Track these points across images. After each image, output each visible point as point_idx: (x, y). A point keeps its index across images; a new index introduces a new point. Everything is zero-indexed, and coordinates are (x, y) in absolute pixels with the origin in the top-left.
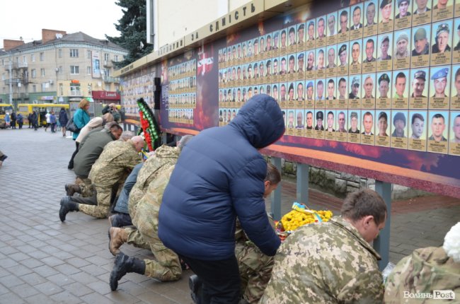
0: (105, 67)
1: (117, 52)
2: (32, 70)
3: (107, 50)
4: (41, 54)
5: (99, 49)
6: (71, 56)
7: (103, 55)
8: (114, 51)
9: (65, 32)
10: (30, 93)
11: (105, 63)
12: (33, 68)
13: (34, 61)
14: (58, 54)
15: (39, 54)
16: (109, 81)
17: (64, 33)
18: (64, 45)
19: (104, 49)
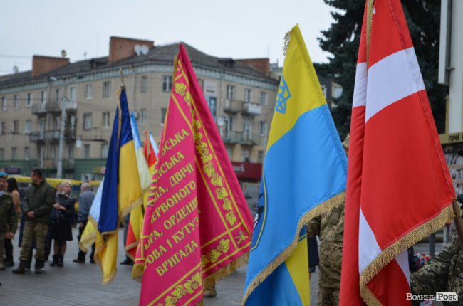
0: (227, 111)
1: (249, 82)
2: (85, 115)
3: (231, 78)
4: (106, 84)
5: (218, 75)
6: (164, 88)
7: (224, 89)
8: (244, 81)
9: (152, 43)
10: (77, 160)
11: (227, 105)
12: (87, 111)
13: (89, 98)
14: (139, 85)
15: (101, 84)
16: (233, 140)
17: (149, 44)
18: (152, 68)
19: (227, 77)
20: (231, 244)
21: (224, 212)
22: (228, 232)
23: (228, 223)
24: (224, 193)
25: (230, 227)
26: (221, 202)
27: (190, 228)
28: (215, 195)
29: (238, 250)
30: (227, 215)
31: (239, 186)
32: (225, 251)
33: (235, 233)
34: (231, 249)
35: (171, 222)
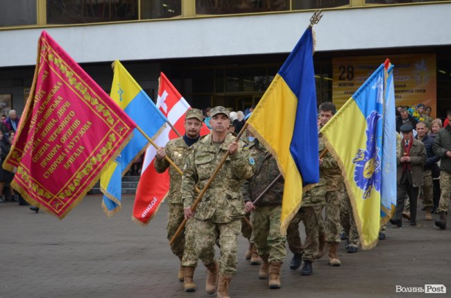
20: (116, 135)
21: (105, 118)
22: (112, 129)
23: (110, 124)
24: (101, 108)
25: (112, 126)
26: (101, 114)
27: (76, 139)
28: (96, 111)
29: (121, 138)
30: (108, 120)
32: (114, 140)
33: (116, 128)
34: (117, 138)
35: (64, 138)
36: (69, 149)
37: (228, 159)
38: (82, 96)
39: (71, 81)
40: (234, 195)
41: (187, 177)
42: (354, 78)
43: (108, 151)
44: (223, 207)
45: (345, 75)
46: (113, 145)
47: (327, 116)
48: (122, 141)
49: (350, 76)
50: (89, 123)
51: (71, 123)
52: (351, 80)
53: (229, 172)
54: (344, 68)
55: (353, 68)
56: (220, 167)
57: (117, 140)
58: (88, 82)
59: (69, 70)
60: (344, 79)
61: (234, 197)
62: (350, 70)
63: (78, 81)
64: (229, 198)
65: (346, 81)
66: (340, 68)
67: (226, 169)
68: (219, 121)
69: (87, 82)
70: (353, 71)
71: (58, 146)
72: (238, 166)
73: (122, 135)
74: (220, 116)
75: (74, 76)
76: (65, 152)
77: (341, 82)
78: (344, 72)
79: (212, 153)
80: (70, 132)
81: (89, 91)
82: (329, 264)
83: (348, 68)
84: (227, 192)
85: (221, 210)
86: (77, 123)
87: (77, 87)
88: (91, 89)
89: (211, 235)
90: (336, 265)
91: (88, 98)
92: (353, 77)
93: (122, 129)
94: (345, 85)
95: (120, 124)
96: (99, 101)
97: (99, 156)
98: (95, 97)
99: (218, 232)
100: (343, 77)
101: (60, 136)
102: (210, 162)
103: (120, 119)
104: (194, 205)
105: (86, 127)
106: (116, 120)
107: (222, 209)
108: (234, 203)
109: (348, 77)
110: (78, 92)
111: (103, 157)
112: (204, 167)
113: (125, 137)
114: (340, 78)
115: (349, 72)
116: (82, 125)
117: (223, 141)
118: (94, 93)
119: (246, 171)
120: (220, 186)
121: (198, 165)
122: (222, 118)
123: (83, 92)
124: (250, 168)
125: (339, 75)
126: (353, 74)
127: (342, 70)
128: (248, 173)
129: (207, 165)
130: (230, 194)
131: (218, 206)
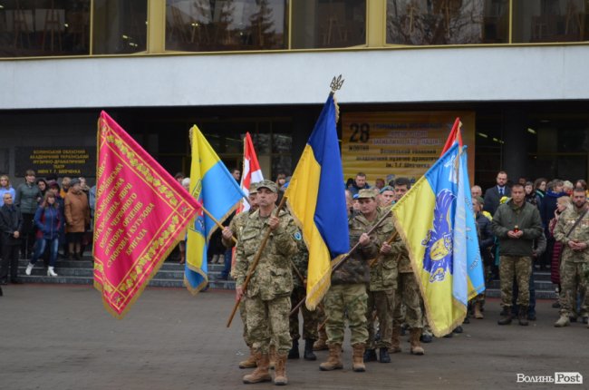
20: (179, 217)
21: (168, 200)
22: (175, 210)
23: (173, 206)
24: (163, 189)
25: (175, 207)
26: (164, 195)
27: (139, 222)
28: (159, 192)
29: (185, 219)
30: (171, 201)
31: (178, 184)
32: (177, 222)
33: (179, 210)
34: (181, 220)
35: (127, 221)
36: (131, 234)
37: (271, 234)
38: (144, 178)
39: (133, 162)
40: (280, 271)
41: (239, 255)
42: (370, 140)
43: (170, 235)
44: (268, 283)
45: (358, 135)
46: (176, 228)
47: (402, 190)
48: (186, 222)
49: (365, 137)
50: (151, 205)
51: (132, 206)
52: (365, 142)
53: (273, 248)
54: (357, 127)
55: (368, 127)
56: (265, 243)
57: (180, 222)
58: (150, 162)
59: (130, 151)
60: (356, 141)
61: (278, 274)
62: (365, 129)
63: (140, 162)
64: (273, 274)
65: (359, 144)
66: (352, 126)
67: (270, 244)
68: (263, 195)
69: (148, 163)
70: (368, 130)
71: (121, 231)
72: (281, 242)
73: (185, 216)
74: (263, 190)
75: (136, 157)
76: (127, 237)
77: (353, 144)
78: (356, 132)
79: (258, 228)
80: (132, 215)
81: (151, 172)
82: (412, 353)
83: (362, 127)
84: (271, 268)
85: (264, 287)
86: (139, 205)
87: (139, 168)
88: (153, 170)
89: (260, 314)
90: (420, 354)
91: (150, 179)
92: (368, 138)
93: (185, 210)
94: (357, 148)
95: (184, 205)
96: (161, 182)
97: (161, 240)
98: (157, 178)
99: (267, 310)
100: (355, 138)
101: (122, 219)
102: (254, 238)
103: (183, 200)
104: (244, 284)
105: (148, 210)
106: (179, 200)
107: (266, 286)
108: (278, 280)
109: (361, 138)
110: (140, 173)
111: (165, 241)
112: (249, 242)
113: (189, 219)
114: (352, 140)
115: (363, 132)
116: (144, 208)
117: (269, 216)
118: (157, 174)
119: (290, 246)
120: (264, 262)
121: (244, 241)
122: (266, 192)
123: (145, 173)
124: (294, 244)
125: (350, 135)
126: (368, 135)
127: (354, 128)
128: (292, 249)
129: (252, 241)
130: (275, 271)
131: (262, 282)
